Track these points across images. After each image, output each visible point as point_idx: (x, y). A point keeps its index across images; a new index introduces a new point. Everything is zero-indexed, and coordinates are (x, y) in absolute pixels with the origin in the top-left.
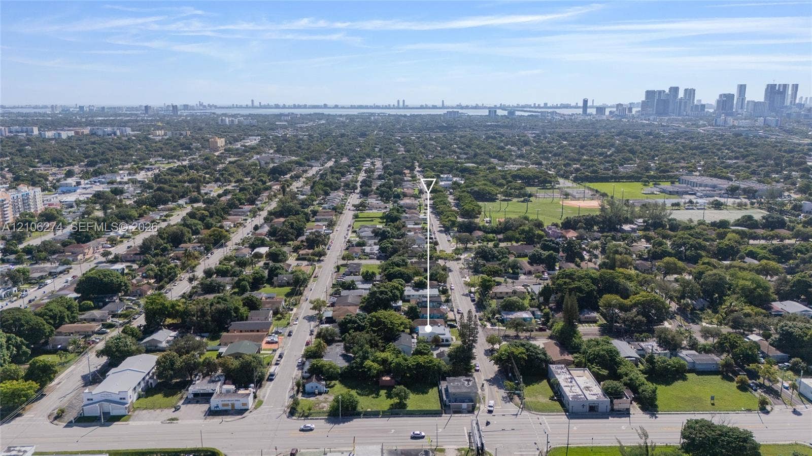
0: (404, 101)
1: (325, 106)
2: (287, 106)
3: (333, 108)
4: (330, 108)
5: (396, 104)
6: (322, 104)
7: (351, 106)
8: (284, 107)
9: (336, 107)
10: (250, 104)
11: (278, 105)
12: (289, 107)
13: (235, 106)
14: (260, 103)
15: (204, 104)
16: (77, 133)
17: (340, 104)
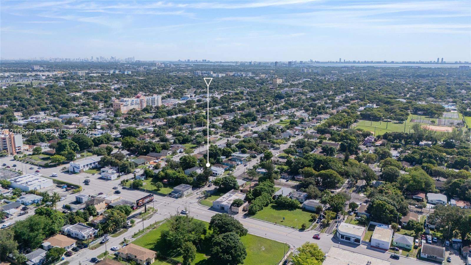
0: (442, 59)
1: (385, 62)
2: (360, 62)
3: (390, 63)
4: (388, 63)
5: (436, 61)
6: (383, 61)
7: (403, 62)
8: (359, 62)
9: (393, 62)
10: (338, 61)
11: (355, 61)
12: (362, 63)
13: (330, 62)
14: (345, 60)
15: (313, 61)
16: (227, 75)
17: (395, 61)
